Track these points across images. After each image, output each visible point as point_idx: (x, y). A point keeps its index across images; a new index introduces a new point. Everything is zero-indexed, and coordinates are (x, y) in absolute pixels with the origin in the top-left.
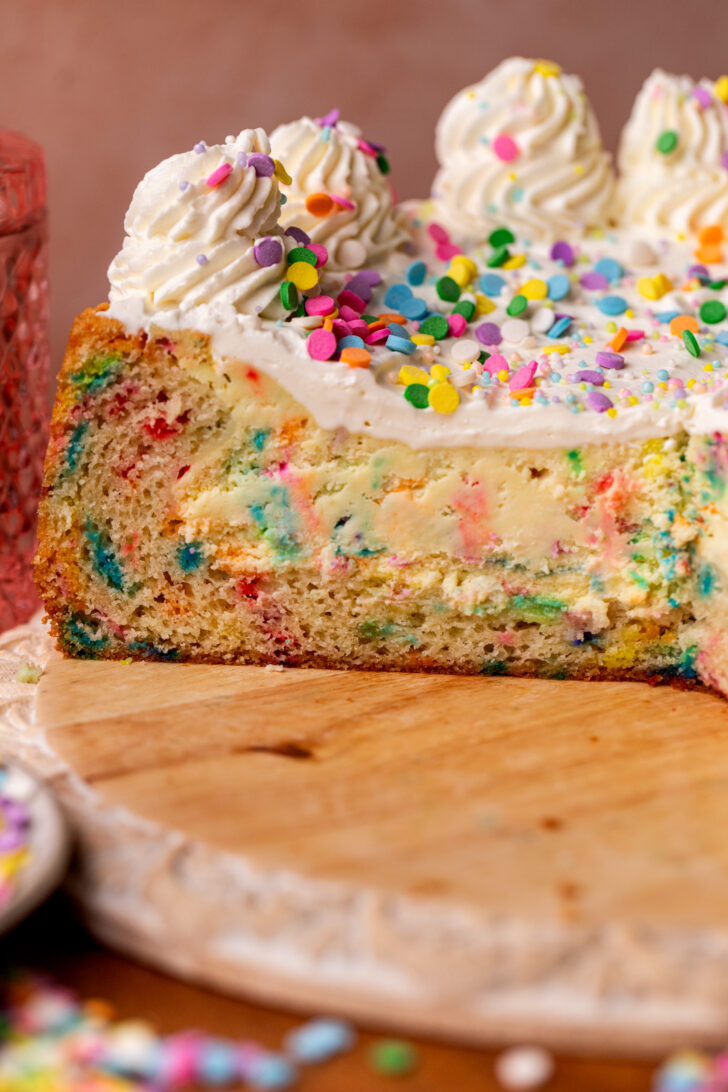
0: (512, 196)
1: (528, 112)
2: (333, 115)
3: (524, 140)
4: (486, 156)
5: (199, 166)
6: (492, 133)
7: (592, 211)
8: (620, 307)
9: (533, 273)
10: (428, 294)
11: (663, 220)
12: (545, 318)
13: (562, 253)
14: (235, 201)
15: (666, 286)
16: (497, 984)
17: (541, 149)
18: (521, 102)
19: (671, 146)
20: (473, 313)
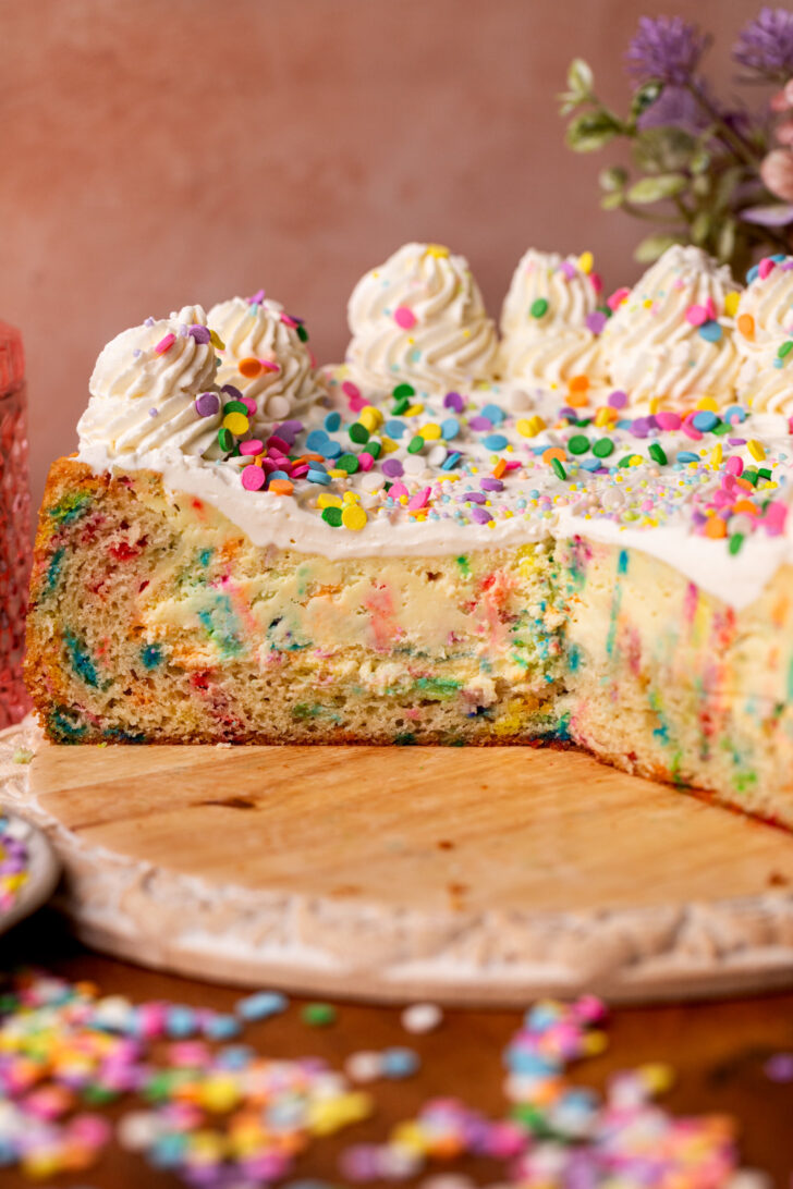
0: (411, 357)
1: (422, 287)
2: (260, 295)
3: (420, 310)
4: (389, 325)
6: (393, 306)
7: (479, 367)
8: (502, 444)
9: (430, 419)
10: (342, 438)
11: (538, 373)
12: (439, 454)
13: (453, 402)
15: (541, 425)
16: (401, 958)
17: (434, 316)
18: (416, 278)
19: (543, 311)
20: (380, 452)
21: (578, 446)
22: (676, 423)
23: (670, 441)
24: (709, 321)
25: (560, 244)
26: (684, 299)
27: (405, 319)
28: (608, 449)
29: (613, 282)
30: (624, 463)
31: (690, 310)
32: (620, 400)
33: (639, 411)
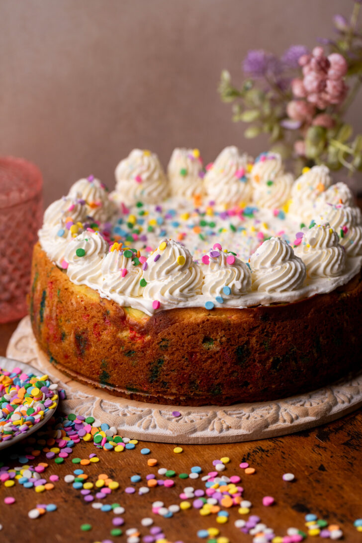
0: (142, 193)
1: (145, 168)
2: (91, 177)
3: (144, 176)
4: (133, 182)
5: (64, 206)
6: (135, 175)
7: (164, 194)
8: (177, 225)
9: (153, 217)
10: (125, 228)
11: (184, 194)
12: (158, 231)
13: (158, 209)
14: (76, 214)
15: (189, 216)
17: (149, 178)
18: (142, 164)
19: (185, 173)
20: (138, 232)
21: (203, 224)
22: (234, 213)
23: (235, 220)
24: (243, 177)
25: (186, 145)
26: (234, 169)
27: (139, 179)
28: (213, 225)
29: (207, 160)
30: (221, 230)
31: (237, 173)
32: (212, 204)
33: (220, 208)
